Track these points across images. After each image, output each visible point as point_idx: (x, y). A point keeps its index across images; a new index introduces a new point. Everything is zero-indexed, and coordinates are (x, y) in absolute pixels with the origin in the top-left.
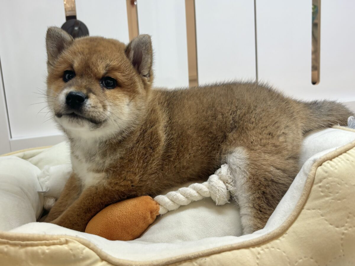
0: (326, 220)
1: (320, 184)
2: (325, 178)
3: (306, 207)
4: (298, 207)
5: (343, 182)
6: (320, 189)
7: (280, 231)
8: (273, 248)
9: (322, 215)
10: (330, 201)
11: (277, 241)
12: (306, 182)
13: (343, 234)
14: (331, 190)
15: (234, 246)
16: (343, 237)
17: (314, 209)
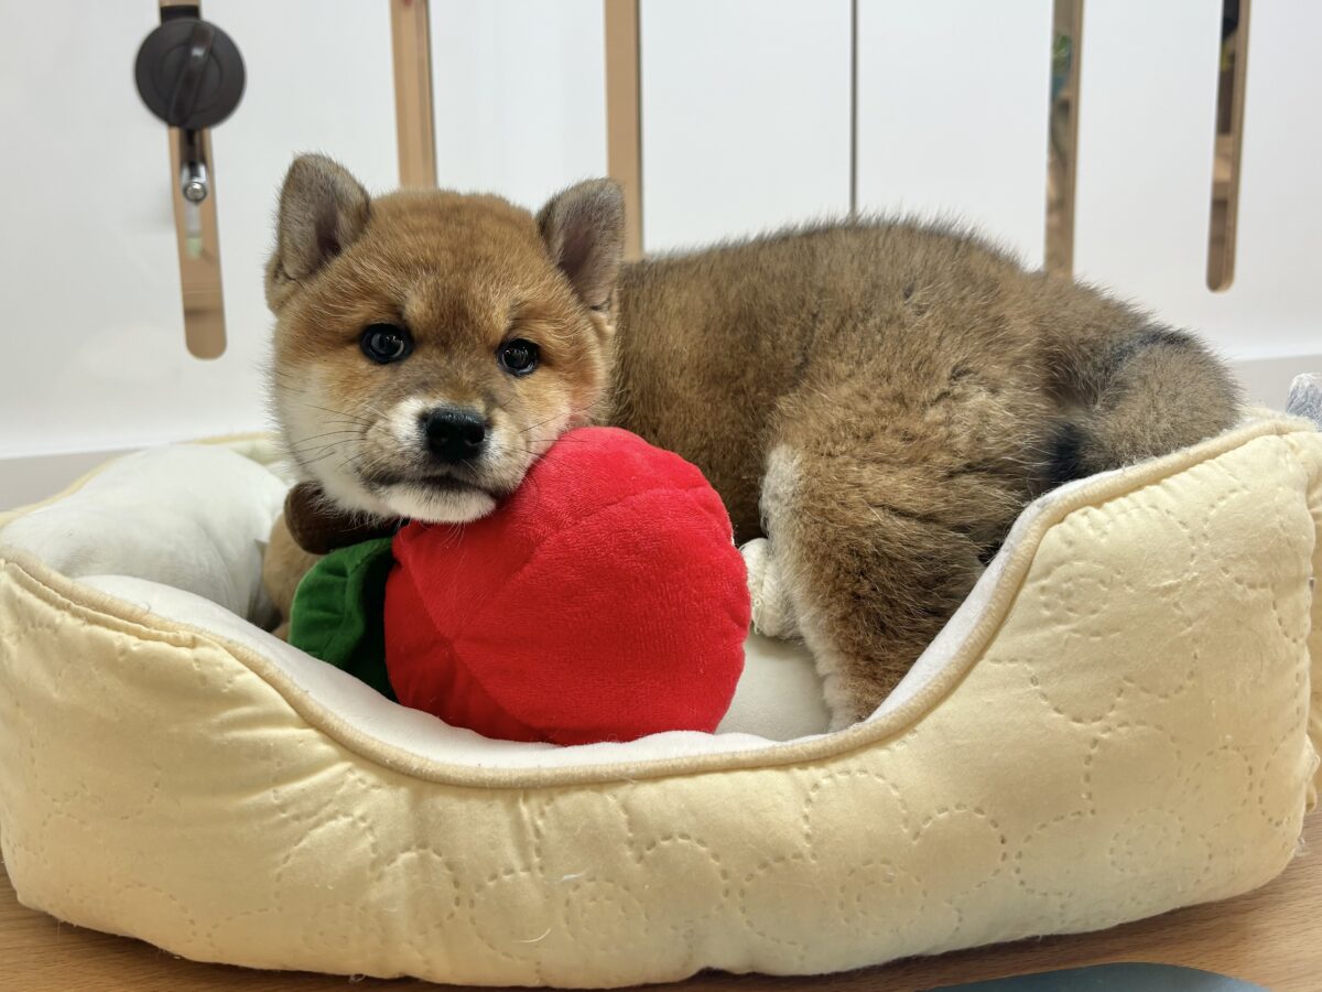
0: (1044, 696)
1: (1044, 582)
2: (1061, 563)
3: (990, 653)
4: (965, 653)
5: (1119, 577)
6: (1043, 598)
7: (893, 723)
8: (865, 772)
9: (1034, 681)
10: (1066, 636)
11: (881, 754)
12: (1003, 574)
13: (1095, 742)
14: (1074, 602)
15: (743, 757)
16: (1094, 751)
17: (1013, 660)
